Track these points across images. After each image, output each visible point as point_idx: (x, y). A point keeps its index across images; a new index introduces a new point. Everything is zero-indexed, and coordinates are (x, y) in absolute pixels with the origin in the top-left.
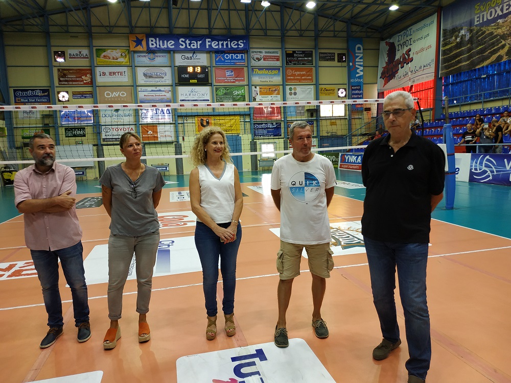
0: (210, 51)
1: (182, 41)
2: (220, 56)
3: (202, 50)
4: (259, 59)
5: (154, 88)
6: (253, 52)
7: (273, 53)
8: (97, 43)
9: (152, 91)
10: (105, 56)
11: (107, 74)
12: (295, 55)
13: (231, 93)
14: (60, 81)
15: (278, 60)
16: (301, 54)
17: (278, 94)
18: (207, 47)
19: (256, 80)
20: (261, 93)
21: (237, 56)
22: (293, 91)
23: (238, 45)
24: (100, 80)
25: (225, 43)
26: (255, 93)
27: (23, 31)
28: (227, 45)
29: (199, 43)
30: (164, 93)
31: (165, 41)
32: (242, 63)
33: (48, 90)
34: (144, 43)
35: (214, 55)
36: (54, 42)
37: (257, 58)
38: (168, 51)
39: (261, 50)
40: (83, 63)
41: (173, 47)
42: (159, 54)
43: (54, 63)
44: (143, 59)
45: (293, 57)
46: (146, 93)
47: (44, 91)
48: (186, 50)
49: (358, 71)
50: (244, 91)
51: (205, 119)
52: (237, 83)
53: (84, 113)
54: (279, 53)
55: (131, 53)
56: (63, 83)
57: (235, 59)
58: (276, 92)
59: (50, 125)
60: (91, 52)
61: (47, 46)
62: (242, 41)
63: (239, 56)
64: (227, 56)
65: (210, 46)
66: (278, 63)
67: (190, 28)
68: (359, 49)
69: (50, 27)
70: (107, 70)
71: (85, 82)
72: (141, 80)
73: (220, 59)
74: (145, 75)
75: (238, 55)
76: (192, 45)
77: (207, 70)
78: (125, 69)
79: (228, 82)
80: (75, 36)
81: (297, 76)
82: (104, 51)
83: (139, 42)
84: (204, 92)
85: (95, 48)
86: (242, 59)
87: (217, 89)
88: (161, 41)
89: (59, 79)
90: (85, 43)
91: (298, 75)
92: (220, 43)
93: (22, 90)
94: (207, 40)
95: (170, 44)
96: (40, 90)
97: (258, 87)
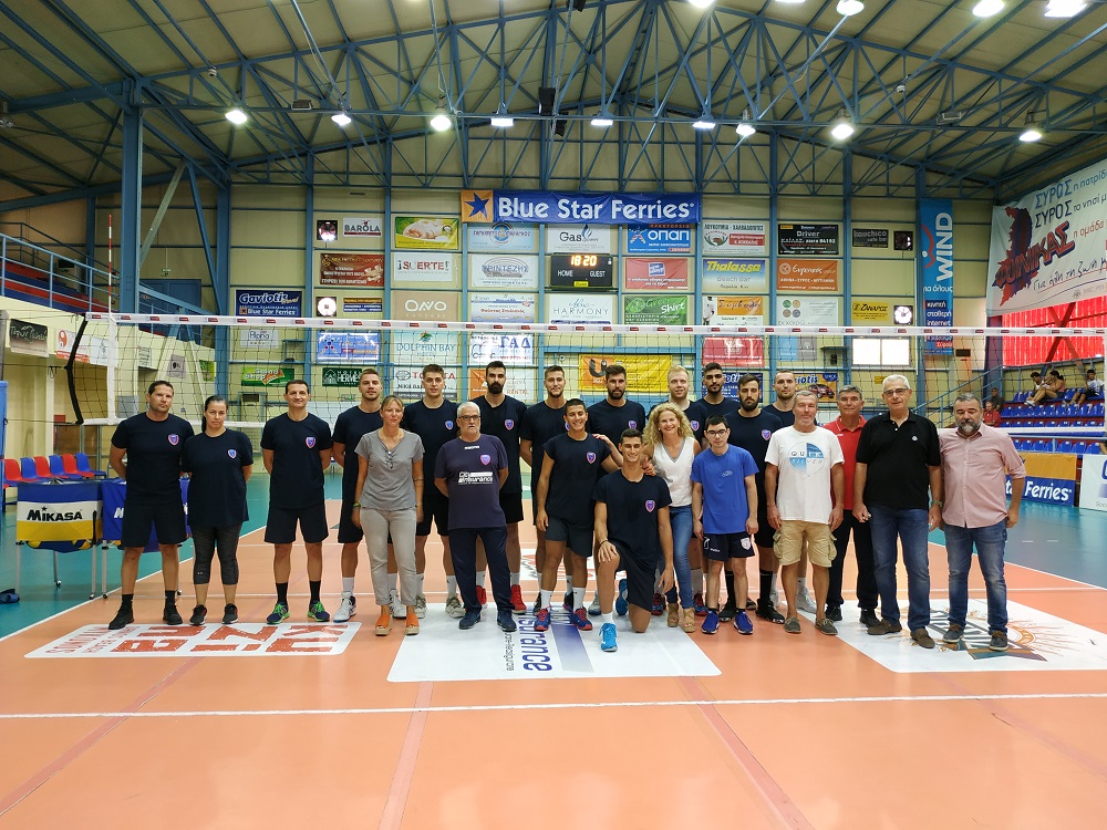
0: (621, 225)
1: (564, 204)
2: (639, 235)
3: (603, 222)
4: (720, 242)
5: (501, 296)
6: (707, 227)
7: (750, 228)
8: (399, 205)
9: (498, 301)
10: (411, 232)
11: (414, 265)
12: (799, 234)
13: (657, 309)
14: (323, 276)
15: (761, 243)
16: (812, 231)
17: (759, 312)
18: (614, 217)
19: (711, 282)
20: (722, 311)
21: (673, 235)
22: (792, 309)
23: (678, 212)
24: (398, 277)
25: (651, 208)
26: (709, 309)
27: (266, 182)
28: (655, 212)
29: (598, 207)
30: (520, 307)
31: (531, 205)
32: (684, 250)
33: (298, 294)
34: (489, 207)
35: (626, 232)
36: (319, 203)
37: (716, 239)
38: (535, 224)
39: (725, 223)
40: (370, 244)
41: (546, 215)
42: (515, 230)
43: (316, 243)
44: (484, 239)
45: (796, 237)
46: (485, 306)
47: (291, 295)
48: (571, 222)
49: (941, 269)
50: (686, 305)
51: (598, 361)
52: (671, 289)
53: (363, 340)
54: (764, 230)
55: (462, 226)
56: (329, 280)
57: (670, 241)
58: (755, 308)
59: (296, 361)
60: (386, 224)
61: (307, 210)
62: (686, 205)
63: (679, 234)
64: (653, 235)
65: (620, 214)
66: (763, 250)
67: (582, 179)
68: (944, 222)
69: (316, 176)
70: (414, 258)
71: (370, 279)
72: (478, 278)
73: (638, 240)
74: (486, 270)
75: (677, 233)
76: (583, 212)
77: (610, 263)
78: (449, 257)
79: (652, 287)
80: (359, 194)
81: (801, 277)
82: (411, 221)
83: (479, 205)
84: (600, 306)
85: (393, 216)
86: (684, 240)
87: (627, 301)
88: (522, 204)
89: (322, 273)
90: (377, 206)
91: (805, 275)
92: (641, 208)
93: (252, 293)
94: (615, 202)
95: (540, 210)
96: (285, 292)
97: (715, 299)
